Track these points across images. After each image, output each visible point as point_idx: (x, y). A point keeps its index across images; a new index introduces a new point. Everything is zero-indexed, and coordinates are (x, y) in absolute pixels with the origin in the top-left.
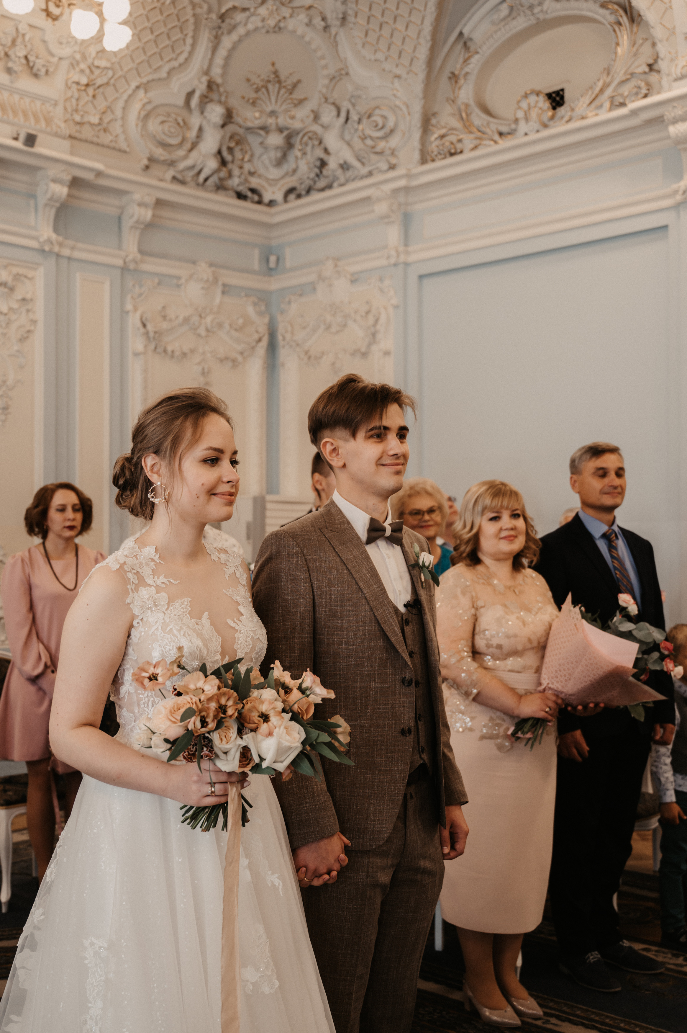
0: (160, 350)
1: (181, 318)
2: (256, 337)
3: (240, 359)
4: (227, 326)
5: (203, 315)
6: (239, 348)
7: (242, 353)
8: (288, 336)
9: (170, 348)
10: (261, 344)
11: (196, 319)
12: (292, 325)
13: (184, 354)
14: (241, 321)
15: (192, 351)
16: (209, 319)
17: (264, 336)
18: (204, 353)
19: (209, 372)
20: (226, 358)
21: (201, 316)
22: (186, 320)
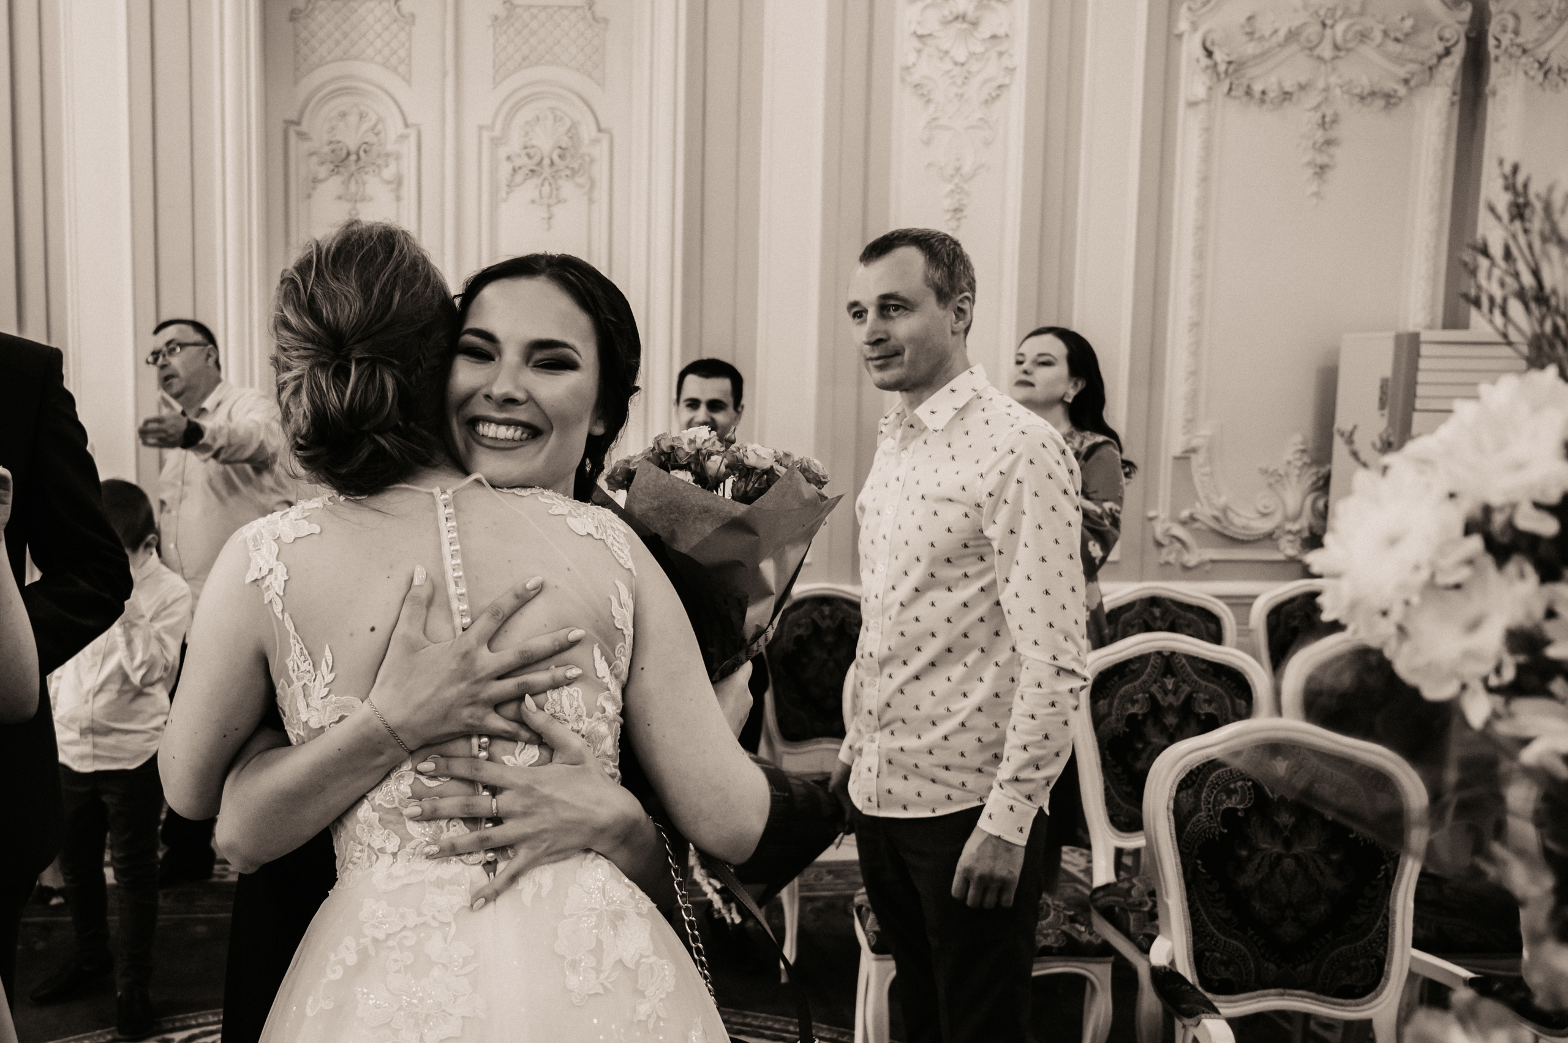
0: (1239, 92)
1: (1282, 33)
2: (1439, 47)
3: (1402, 91)
4: (1378, 36)
5: (1329, 22)
6: (1402, 73)
7: (1406, 81)
8: (1506, 40)
9: (1257, 88)
10: (1447, 60)
11: (1314, 30)
12: (1517, 17)
13: (1287, 95)
14: (1409, 23)
15: (1302, 87)
16: (1340, 28)
17: (1457, 42)
18: (1327, 89)
19: (1334, 121)
20: (1373, 94)
21: (1324, 25)
22: (1293, 35)
